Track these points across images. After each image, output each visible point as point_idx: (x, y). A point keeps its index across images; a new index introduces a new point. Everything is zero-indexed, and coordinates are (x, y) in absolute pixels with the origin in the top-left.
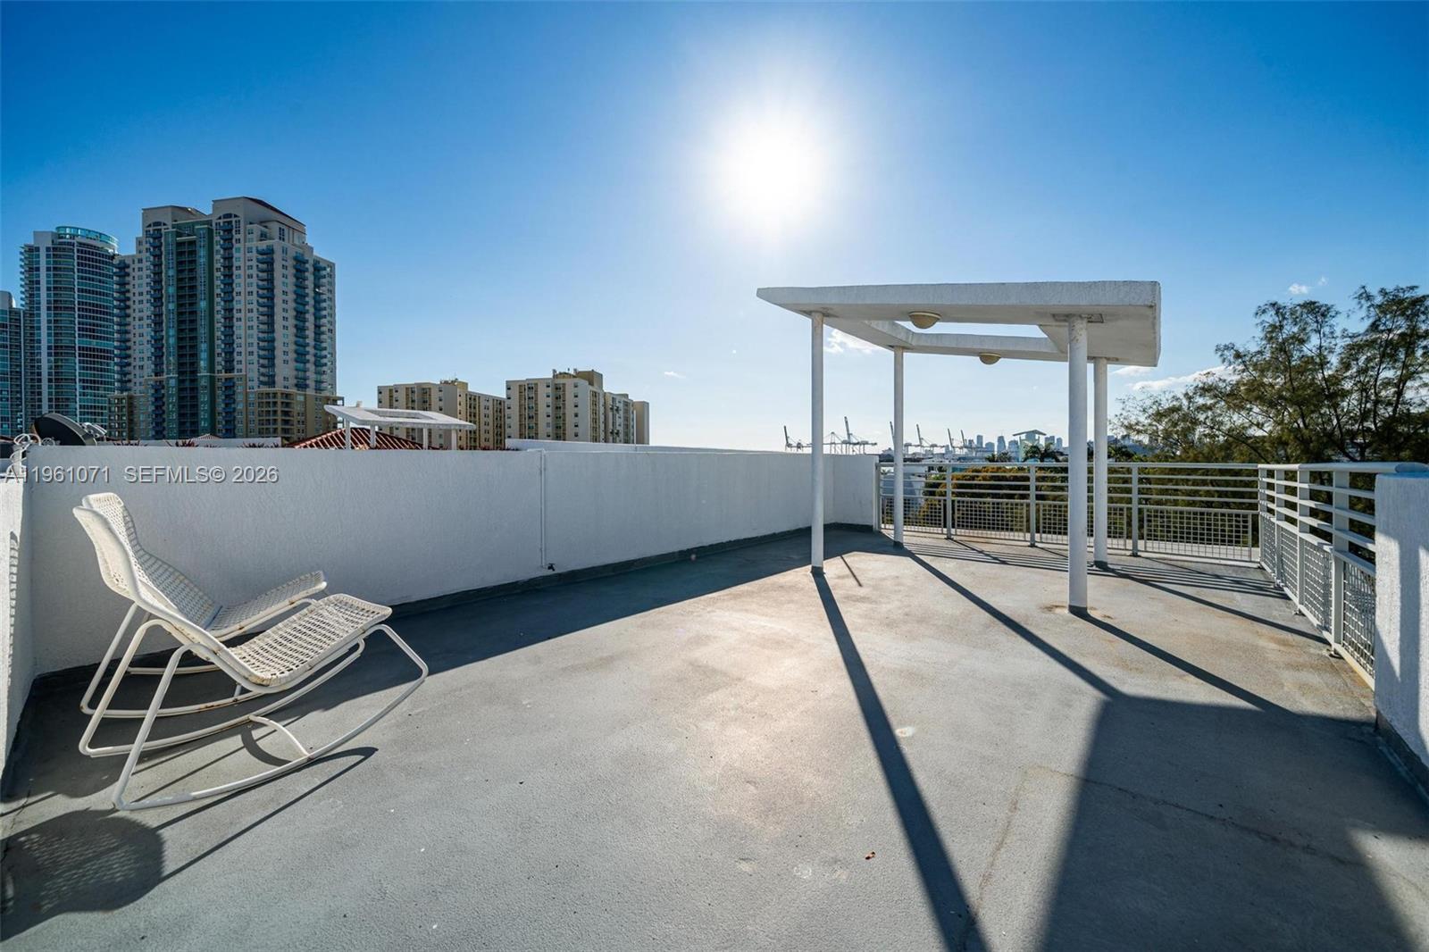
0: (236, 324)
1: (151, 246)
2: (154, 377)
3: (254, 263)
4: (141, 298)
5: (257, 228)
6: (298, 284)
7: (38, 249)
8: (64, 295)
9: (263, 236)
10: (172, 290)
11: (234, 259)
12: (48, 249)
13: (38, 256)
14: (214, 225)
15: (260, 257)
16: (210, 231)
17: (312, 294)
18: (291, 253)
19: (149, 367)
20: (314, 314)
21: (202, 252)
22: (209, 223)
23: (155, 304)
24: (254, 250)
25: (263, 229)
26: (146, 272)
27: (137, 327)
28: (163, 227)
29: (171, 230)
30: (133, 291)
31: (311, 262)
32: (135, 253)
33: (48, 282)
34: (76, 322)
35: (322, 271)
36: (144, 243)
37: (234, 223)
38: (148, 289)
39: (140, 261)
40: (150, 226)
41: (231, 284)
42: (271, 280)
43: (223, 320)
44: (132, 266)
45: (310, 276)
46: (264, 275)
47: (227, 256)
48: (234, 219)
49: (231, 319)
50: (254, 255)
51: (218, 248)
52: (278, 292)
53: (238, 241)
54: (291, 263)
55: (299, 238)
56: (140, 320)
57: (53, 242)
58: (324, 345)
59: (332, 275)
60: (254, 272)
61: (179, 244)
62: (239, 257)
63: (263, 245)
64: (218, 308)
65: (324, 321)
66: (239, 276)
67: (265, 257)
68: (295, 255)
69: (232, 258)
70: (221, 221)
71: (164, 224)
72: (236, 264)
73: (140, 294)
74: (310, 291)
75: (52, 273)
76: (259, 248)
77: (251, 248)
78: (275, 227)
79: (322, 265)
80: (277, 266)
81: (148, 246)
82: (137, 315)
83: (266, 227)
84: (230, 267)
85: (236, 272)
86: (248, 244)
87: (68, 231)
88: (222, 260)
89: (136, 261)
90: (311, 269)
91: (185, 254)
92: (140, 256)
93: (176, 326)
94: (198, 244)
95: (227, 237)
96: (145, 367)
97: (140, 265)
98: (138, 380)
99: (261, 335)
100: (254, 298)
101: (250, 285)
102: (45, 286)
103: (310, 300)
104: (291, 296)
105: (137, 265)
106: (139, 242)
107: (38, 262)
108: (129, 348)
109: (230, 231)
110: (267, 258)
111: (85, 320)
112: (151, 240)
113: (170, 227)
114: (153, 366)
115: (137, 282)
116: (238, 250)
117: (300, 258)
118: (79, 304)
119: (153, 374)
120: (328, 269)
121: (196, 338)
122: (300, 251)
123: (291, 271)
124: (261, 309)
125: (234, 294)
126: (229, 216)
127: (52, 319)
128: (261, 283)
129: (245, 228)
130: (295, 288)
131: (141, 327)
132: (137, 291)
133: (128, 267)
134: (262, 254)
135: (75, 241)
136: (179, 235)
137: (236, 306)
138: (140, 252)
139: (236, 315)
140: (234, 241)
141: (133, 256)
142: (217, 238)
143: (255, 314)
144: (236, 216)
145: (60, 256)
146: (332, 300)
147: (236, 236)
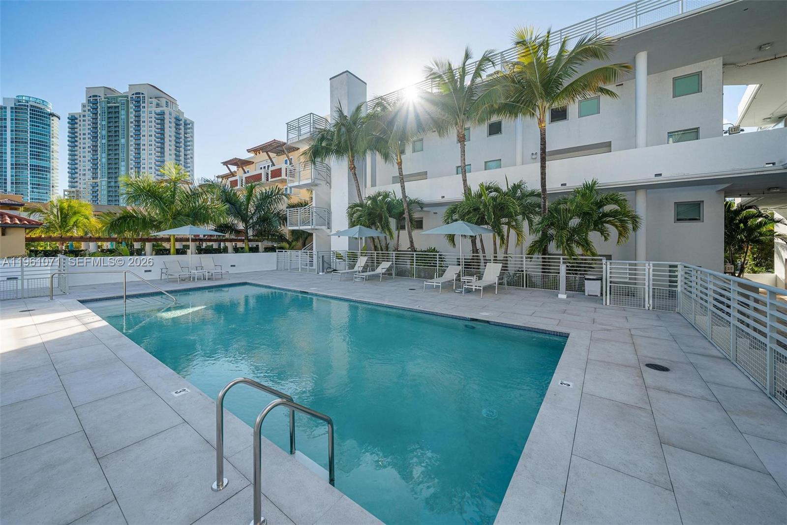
0: (142, 152)
1: (91, 108)
2: (92, 180)
3: (153, 119)
4: (84, 136)
5: (155, 101)
6: (177, 132)
7: (5, 108)
8: (22, 135)
9: (158, 105)
10: (104, 132)
11: (141, 117)
12: (12, 108)
13: (6, 112)
14: (129, 98)
15: (157, 116)
16: (128, 101)
17: (183, 138)
18: (174, 115)
19: (89, 175)
20: (184, 148)
21: (123, 113)
22: (127, 97)
23: (93, 140)
24: (153, 112)
25: (158, 101)
26: (87, 123)
27: (82, 152)
28: (98, 98)
29: (103, 99)
30: (79, 132)
31: (183, 120)
32: (81, 111)
33: (12, 127)
34: (29, 150)
35: (188, 125)
36: (87, 106)
37: (141, 98)
38: (89, 131)
39: (84, 116)
40: (90, 97)
41: (139, 130)
42: (163, 129)
43: (134, 150)
44: (79, 119)
45: (182, 127)
46: (159, 126)
47: (137, 115)
48: (141, 96)
49: (139, 149)
50: (153, 115)
51: (132, 110)
52: (167, 135)
53: (144, 107)
54: (173, 120)
55: (175, 107)
56: (83, 149)
57: (15, 104)
58: (189, 165)
59: (192, 128)
60: (153, 124)
61: (109, 108)
62: (144, 116)
63: (158, 110)
64: (131, 143)
65: (189, 152)
66: (144, 126)
67: (160, 116)
68: (175, 116)
69: (140, 116)
70: (134, 96)
71: (99, 97)
72: (142, 120)
73: (84, 134)
74: (182, 136)
75: (14, 122)
76: (156, 112)
77: (151, 111)
78: (163, 102)
79: (188, 122)
80: (167, 121)
81: (89, 108)
82: (82, 146)
83: (159, 100)
84: (139, 121)
85: (142, 124)
86: (149, 109)
87: (24, 98)
88: (134, 117)
89: (82, 116)
90: (183, 124)
91: (113, 113)
92: (84, 113)
93: (106, 152)
94: (120, 108)
95: (138, 105)
96: (87, 174)
97: (84, 118)
98: (82, 181)
99: (157, 158)
100: (153, 138)
101: (151, 131)
102: (10, 129)
103: (182, 140)
104: (173, 138)
105: (82, 118)
106: (84, 106)
107: (6, 115)
108: (77, 164)
109: (139, 102)
110: (161, 117)
111: (34, 149)
112: (91, 105)
113: (103, 98)
114: (91, 174)
115: (82, 128)
116: (144, 112)
117: (178, 118)
118: (30, 140)
119: (91, 178)
120: (191, 125)
121: (118, 159)
122: (178, 114)
123: (173, 125)
124: (157, 144)
125: (141, 136)
126: (139, 93)
127: (14, 148)
128: (157, 130)
129: (148, 100)
130: (175, 134)
131: (84, 152)
132: (82, 132)
133: (77, 119)
134: (157, 115)
135: (28, 104)
136: (109, 103)
137: (142, 143)
138: (84, 111)
139: (142, 147)
140: (141, 107)
141: (80, 113)
142: (131, 105)
143: (153, 147)
144: (142, 94)
145: (19, 113)
146: (192, 141)
147: (142, 105)
